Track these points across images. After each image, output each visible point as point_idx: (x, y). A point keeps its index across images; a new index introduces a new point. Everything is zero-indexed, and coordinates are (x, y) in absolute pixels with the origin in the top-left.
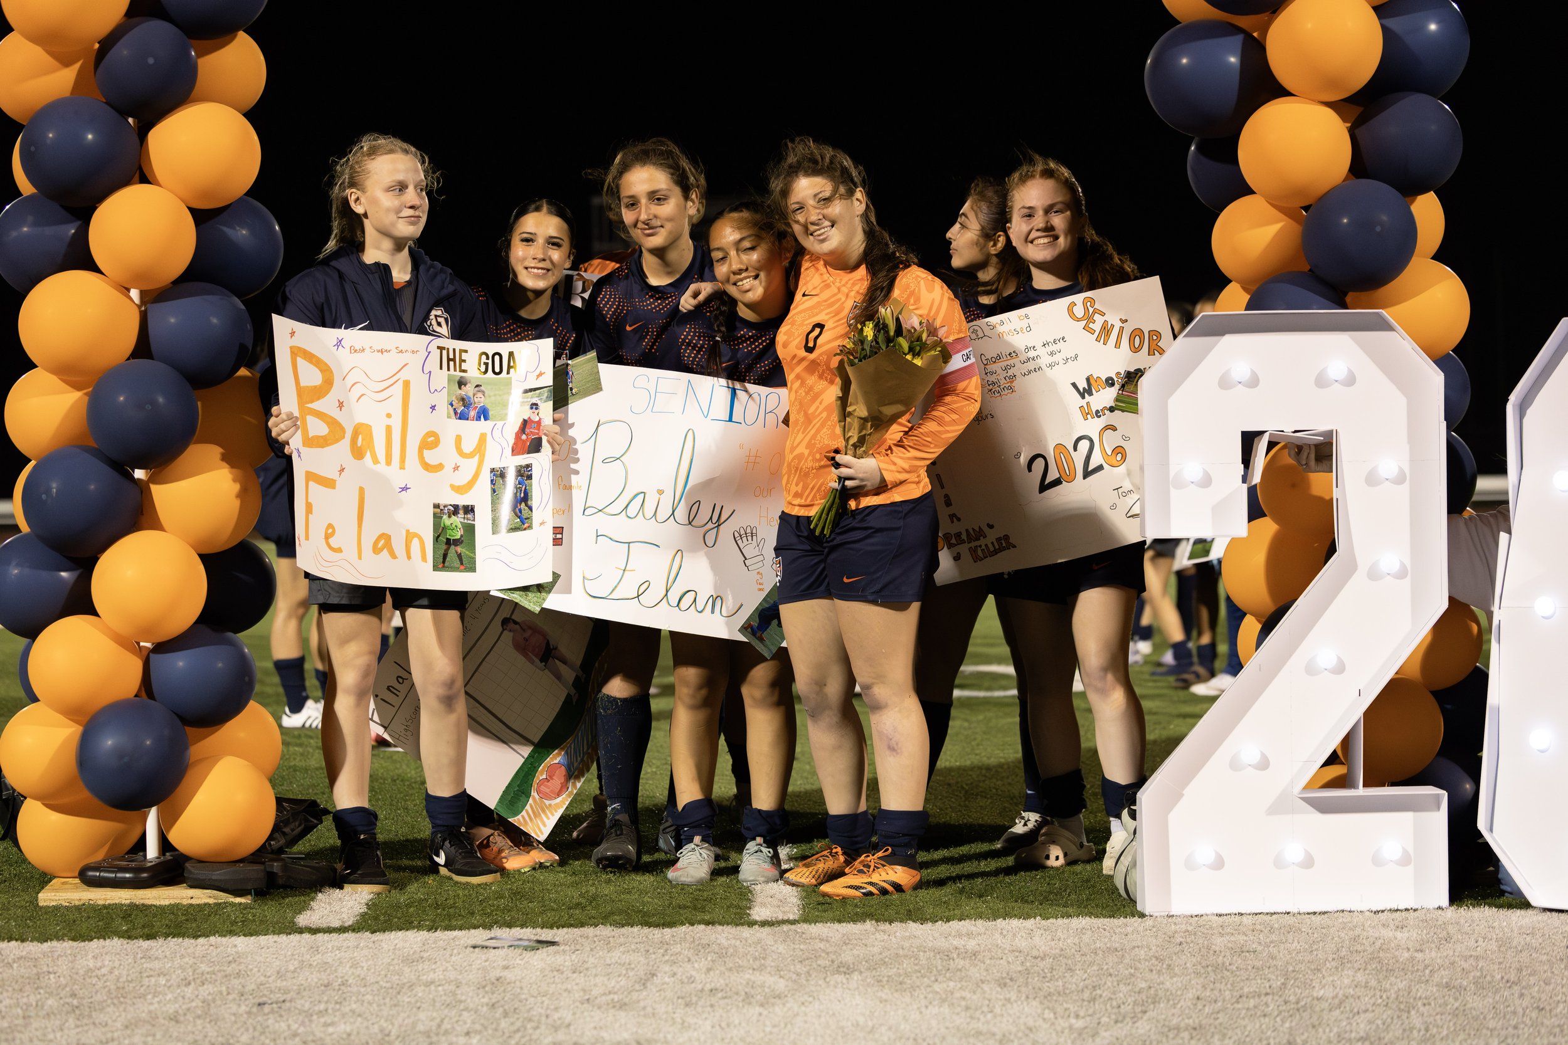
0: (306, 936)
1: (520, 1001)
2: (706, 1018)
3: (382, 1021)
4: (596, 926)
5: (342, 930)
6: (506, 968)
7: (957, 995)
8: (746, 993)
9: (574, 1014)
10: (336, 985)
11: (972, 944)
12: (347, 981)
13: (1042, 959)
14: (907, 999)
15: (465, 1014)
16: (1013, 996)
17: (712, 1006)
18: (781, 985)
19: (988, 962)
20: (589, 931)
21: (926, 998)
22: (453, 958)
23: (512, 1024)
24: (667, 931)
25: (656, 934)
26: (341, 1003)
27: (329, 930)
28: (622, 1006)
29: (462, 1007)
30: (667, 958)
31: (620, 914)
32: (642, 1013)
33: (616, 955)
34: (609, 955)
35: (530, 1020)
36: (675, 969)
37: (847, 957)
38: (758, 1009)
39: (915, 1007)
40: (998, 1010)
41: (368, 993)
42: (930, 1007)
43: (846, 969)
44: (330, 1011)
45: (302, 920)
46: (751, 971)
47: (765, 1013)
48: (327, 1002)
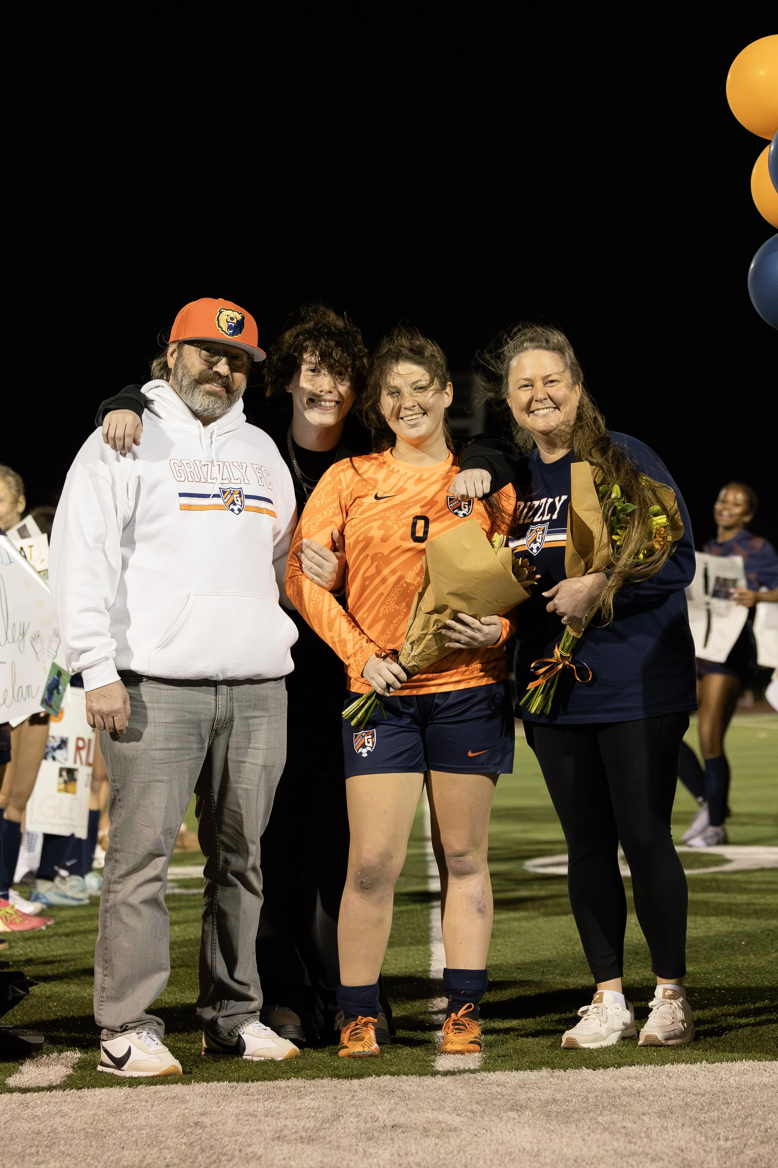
0: (16, 1095)
1: (216, 1140)
2: (386, 1149)
3: (89, 1158)
4: (288, 1079)
5: (50, 1088)
6: (203, 1114)
7: (619, 1125)
8: (424, 1128)
9: (265, 1148)
10: (45, 1133)
11: (639, 1085)
12: (56, 1129)
13: (703, 1095)
14: (573, 1128)
15: (166, 1151)
16: (670, 1124)
17: (392, 1139)
18: (456, 1120)
19: (651, 1098)
20: (282, 1083)
21: (589, 1128)
22: (154, 1108)
23: (208, 1157)
24: (356, 1082)
25: (346, 1084)
26: (51, 1146)
27: (38, 1089)
28: (310, 1140)
29: (162, 1145)
30: (353, 1102)
31: (311, 1068)
32: (328, 1146)
33: (307, 1101)
34: (300, 1101)
35: (225, 1154)
36: (360, 1110)
37: (522, 1097)
38: (434, 1140)
39: (579, 1135)
40: (654, 1136)
41: (75, 1138)
42: (592, 1135)
43: (518, 1107)
44: (40, 1153)
45: (12, 1081)
46: (430, 1111)
47: (441, 1143)
48: (37, 1146)
